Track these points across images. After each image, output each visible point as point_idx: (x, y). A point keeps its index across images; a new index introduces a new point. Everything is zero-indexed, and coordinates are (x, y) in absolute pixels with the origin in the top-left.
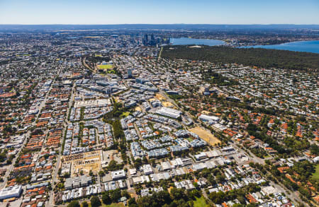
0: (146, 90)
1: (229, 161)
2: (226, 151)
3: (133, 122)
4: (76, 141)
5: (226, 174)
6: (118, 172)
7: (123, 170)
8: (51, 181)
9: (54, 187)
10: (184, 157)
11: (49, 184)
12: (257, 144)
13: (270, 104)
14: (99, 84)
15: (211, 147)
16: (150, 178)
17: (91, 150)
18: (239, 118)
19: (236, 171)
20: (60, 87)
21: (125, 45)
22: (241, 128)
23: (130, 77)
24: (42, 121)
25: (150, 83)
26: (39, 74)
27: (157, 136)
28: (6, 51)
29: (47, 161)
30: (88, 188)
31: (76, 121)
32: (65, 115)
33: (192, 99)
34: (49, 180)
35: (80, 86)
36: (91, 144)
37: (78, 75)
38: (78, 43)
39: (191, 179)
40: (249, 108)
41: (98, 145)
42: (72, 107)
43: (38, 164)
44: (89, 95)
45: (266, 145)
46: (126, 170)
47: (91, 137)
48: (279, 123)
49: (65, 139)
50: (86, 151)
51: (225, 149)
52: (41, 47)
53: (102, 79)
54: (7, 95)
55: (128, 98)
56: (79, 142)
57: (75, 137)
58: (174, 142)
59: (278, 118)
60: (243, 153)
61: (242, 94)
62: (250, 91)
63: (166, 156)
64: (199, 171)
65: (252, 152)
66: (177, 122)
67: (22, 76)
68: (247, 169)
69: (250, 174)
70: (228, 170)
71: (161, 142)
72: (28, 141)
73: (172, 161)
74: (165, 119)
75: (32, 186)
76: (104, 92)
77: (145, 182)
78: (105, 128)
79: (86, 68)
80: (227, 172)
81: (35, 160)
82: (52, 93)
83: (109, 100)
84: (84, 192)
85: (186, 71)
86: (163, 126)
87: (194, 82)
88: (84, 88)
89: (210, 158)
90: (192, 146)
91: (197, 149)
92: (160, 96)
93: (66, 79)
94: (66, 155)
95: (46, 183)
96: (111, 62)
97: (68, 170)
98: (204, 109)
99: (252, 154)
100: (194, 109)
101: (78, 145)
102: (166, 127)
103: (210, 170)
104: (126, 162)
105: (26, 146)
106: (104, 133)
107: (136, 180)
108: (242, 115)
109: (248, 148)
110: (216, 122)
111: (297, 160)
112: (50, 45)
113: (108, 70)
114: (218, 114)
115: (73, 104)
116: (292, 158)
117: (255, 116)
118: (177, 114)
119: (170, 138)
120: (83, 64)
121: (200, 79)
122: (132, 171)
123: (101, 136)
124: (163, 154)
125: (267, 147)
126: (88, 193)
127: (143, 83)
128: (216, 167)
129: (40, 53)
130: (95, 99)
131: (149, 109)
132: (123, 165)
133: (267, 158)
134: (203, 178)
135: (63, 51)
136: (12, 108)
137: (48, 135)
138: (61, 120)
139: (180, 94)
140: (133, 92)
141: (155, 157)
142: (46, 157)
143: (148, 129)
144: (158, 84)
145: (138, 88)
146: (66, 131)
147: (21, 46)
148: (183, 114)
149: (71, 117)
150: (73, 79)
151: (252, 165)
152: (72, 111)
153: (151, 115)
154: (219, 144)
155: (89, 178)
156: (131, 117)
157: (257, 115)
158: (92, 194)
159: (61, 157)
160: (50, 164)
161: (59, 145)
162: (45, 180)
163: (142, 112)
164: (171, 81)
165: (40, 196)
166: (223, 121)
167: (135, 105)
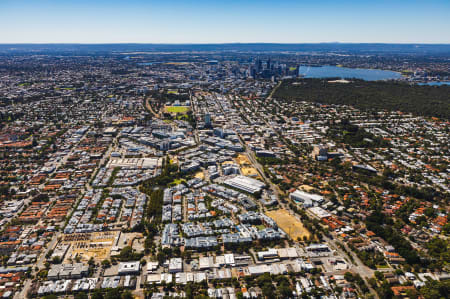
0: (225, 147)
1: (310, 266)
2: (313, 250)
3: (182, 195)
4: (88, 215)
5: (298, 286)
6: (129, 265)
7: (138, 263)
8: (34, 266)
9: (34, 273)
10: (241, 254)
11: (30, 269)
12: (373, 244)
13: (430, 182)
14: (156, 136)
15: (291, 243)
16: (174, 278)
17: (105, 229)
18: (360, 201)
19: (316, 282)
20: (97, 136)
21: (221, 77)
22: (356, 217)
23: (208, 126)
24: (54, 183)
25: (235, 137)
26: (75, 117)
27: (211, 217)
28: (44, 81)
29: (38, 239)
30: (78, 282)
31: (100, 187)
32: (89, 177)
33: (294, 166)
34: (31, 265)
35: (126, 137)
36: (108, 222)
37: (130, 120)
38: (152, 72)
39: (237, 286)
40: (387, 186)
41: (118, 223)
42: (103, 166)
43: (25, 241)
44: (134, 151)
45: (390, 248)
46: (144, 263)
47: (112, 211)
48: (433, 214)
49: (76, 210)
50: (98, 230)
51: (313, 246)
52: (94, 77)
53: (163, 128)
54: (19, 144)
55: (190, 158)
56: (92, 217)
57: (89, 209)
58: (233, 230)
59: (435, 207)
60: (342, 256)
61: (386, 163)
62: (403, 158)
63: (212, 249)
64: (255, 276)
65: (359, 257)
66: (251, 200)
67: (51, 118)
68: (338, 282)
69: (339, 290)
70: (303, 280)
71: (213, 227)
72: (24, 209)
73: (218, 258)
74: (235, 193)
75: (6, 270)
76: (158, 148)
77: (164, 283)
78: (138, 200)
79: (146, 110)
80: (301, 284)
81: (23, 235)
82: (82, 144)
83: (161, 159)
84: (71, 285)
85: (304, 121)
86: (227, 204)
87: (309, 138)
88: (131, 139)
89: (282, 259)
90: (259, 237)
91: (266, 243)
92: (243, 158)
93: (110, 125)
94: (67, 233)
95: (25, 268)
96: (188, 102)
97: (61, 254)
98: (306, 183)
99: (357, 260)
100: (289, 181)
101: (90, 220)
102: (231, 206)
103: (274, 276)
104: (147, 252)
105: (19, 215)
106: (133, 208)
107: (151, 279)
108: (370, 196)
109: (353, 250)
110: (316, 204)
111: (436, 277)
112: (108, 75)
113: (179, 114)
114: (326, 192)
115: (106, 162)
116: (429, 274)
117: (393, 201)
118: (256, 186)
119: (231, 222)
120: (144, 104)
121: (321, 134)
122: (151, 265)
123: (127, 211)
124: (208, 244)
125: (390, 251)
126: (76, 288)
127: (225, 136)
128: (285, 273)
129: (89, 86)
130: (141, 156)
131: (217, 176)
132: (142, 255)
133: (380, 270)
134: (257, 288)
135: (123, 84)
136: (21, 163)
137: (55, 203)
138: (80, 183)
139: (278, 156)
140: (202, 149)
141: (194, 248)
142: (40, 233)
143: (202, 207)
144: (249, 140)
145: (213, 145)
146: (80, 201)
147: (67, 76)
148: (267, 188)
149: (96, 181)
150: (121, 126)
151: (349, 276)
152: (100, 172)
153: (214, 186)
154: (305, 238)
155: (85, 268)
156: (182, 186)
157: (399, 199)
158: (80, 290)
159: (60, 236)
160: (41, 243)
161: (64, 218)
162: (26, 263)
163: (203, 180)
164: (272, 135)
165: (11, 284)
166: (330, 203)
167: (197, 170)
